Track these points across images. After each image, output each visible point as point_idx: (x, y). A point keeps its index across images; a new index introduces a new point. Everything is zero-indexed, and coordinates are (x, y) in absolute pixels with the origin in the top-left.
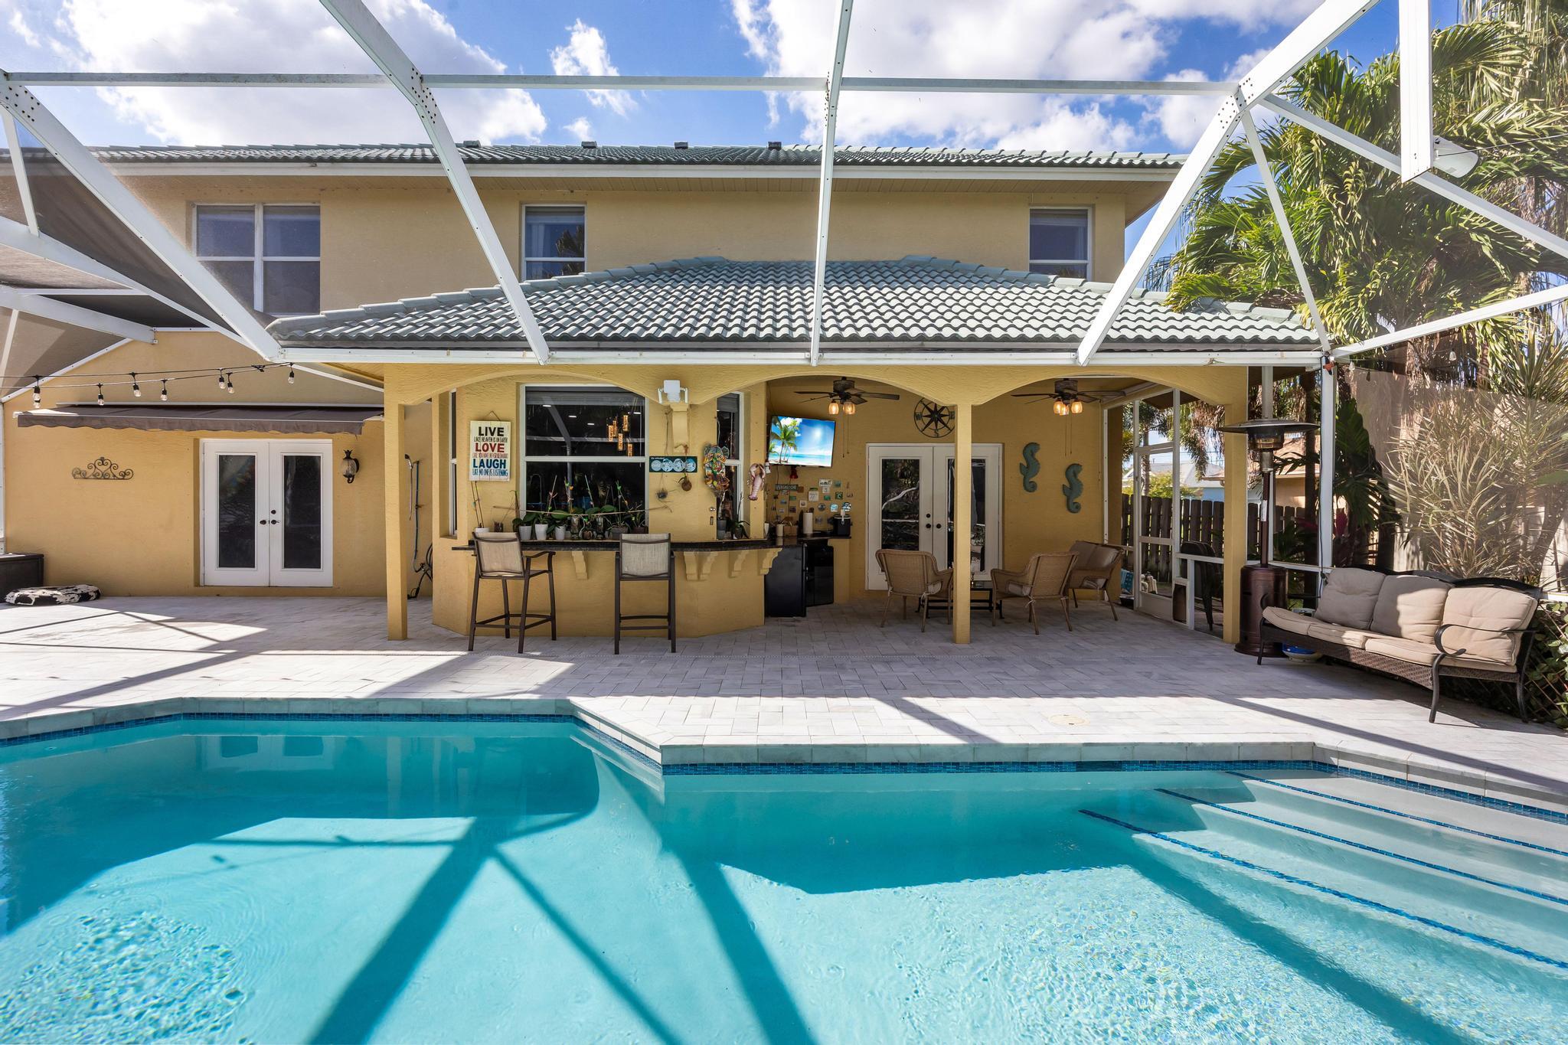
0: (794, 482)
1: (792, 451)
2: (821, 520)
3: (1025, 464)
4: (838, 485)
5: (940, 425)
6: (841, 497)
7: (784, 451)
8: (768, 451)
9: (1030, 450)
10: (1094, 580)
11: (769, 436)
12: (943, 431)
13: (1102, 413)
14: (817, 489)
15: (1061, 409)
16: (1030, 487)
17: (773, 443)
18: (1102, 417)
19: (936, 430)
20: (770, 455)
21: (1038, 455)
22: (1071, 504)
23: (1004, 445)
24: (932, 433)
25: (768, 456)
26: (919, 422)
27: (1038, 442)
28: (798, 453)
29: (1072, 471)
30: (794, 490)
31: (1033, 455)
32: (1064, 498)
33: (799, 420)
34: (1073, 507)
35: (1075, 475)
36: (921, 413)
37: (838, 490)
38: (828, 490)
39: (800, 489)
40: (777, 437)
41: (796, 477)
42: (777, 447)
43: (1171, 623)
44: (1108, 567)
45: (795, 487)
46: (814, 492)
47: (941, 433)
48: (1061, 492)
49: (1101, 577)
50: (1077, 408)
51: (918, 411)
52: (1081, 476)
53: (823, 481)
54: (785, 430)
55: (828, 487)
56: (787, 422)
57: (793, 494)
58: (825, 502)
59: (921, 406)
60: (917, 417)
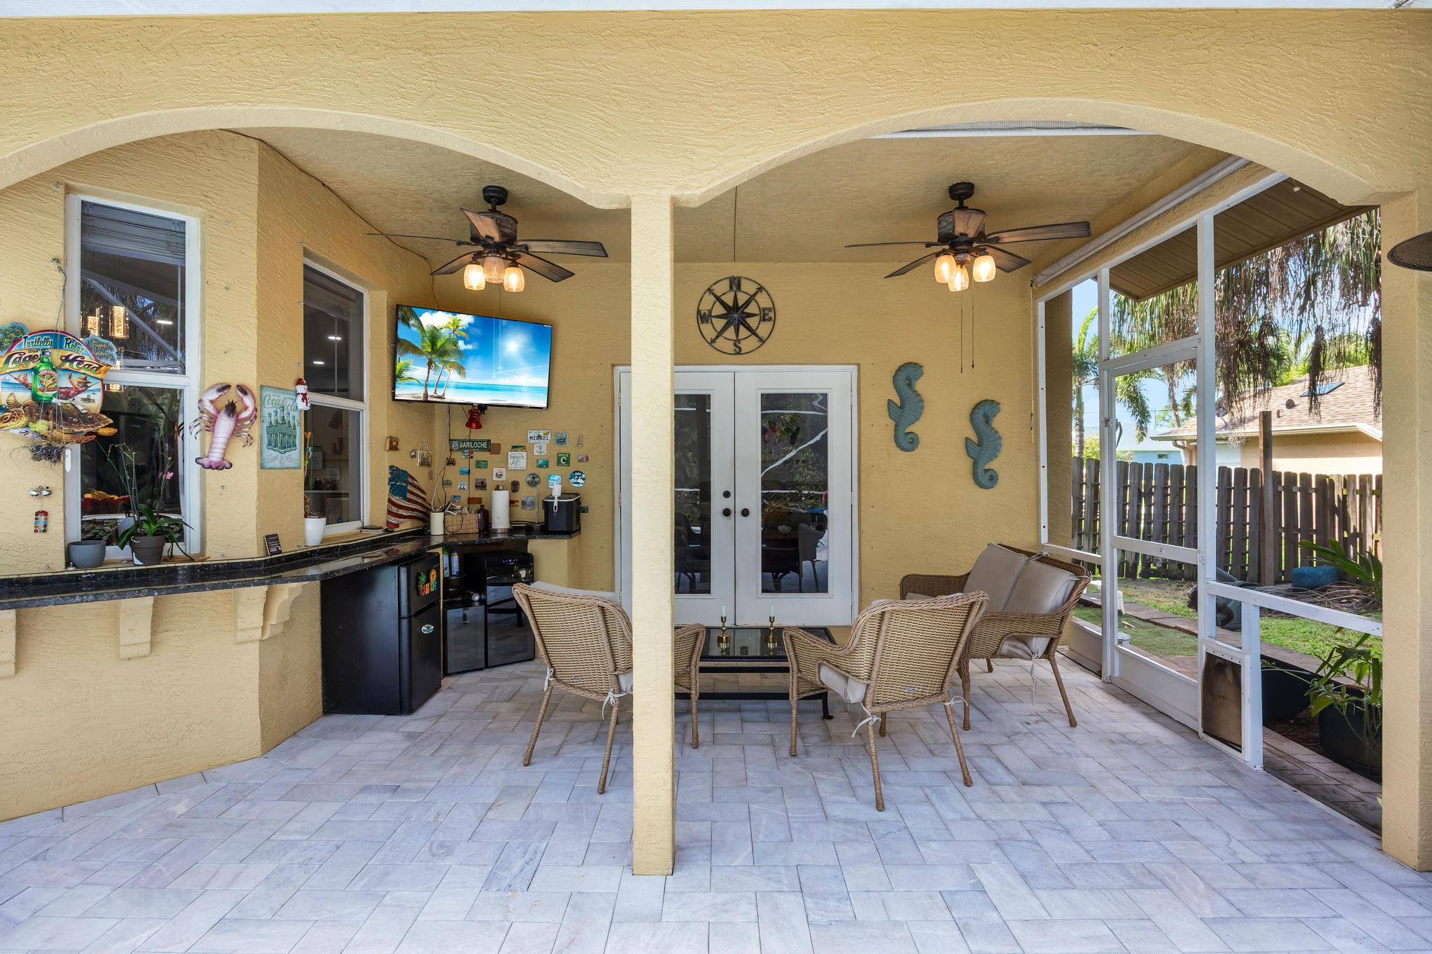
0: (476, 435)
1: (453, 376)
2: (533, 503)
3: (898, 401)
4: (561, 441)
5: (743, 332)
6: (567, 462)
7: (434, 377)
8: (395, 377)
9: (907, 375)
10: (1024, 640)
11: (397, 345)
12: (749, 344)
13: (1035, 309)
14: (523, 448)
15: (948, 271)
16: (907, 442)
17: (402, 361)
18: (1036, 316)
19: (737, 343)
20: (399, 383)
21: (920, 386)
22: (979, 471)
23: (859, 365)
24: (730, 347)
25: (394, 388)
26: (706, 328)
27: (920, 362)
28: (467, 381)
29: (983, 413)
30: (482, 449)
31: (910, 385)
32: (968, 462)
33: (465, 320)
34: (985, 479)
35: (987, 420)
36: (710, 311)
37: (564, 449)
38: (544, 449)
39: (492, 448)
40: (412, 349)
41: (479, 426)
42: (416, 370)
43: (1197, 733)
44: (1055, 611)
45: (484, 445)
46: (517, 454)
47: (745, 346)
48: (962, 450)
49: (1040, 634)
50: (985, 268)
51: (705, 307)
52: (998, 423)
53: (533, 433)
54: (434, 336)
55: (544, 443)
56: (435, 320)
57: (479, 456)
58: (540, 472)
59: (709, 299)
60: (703, 318)
